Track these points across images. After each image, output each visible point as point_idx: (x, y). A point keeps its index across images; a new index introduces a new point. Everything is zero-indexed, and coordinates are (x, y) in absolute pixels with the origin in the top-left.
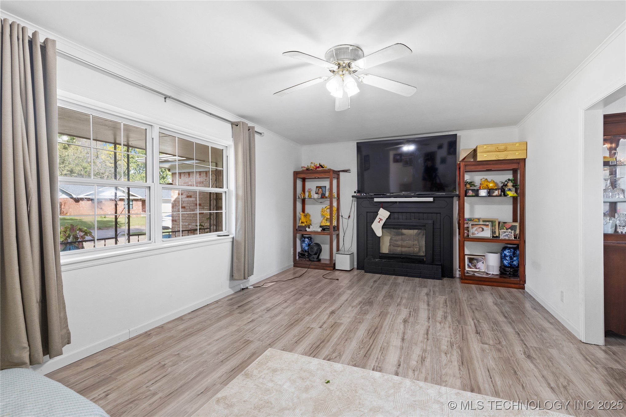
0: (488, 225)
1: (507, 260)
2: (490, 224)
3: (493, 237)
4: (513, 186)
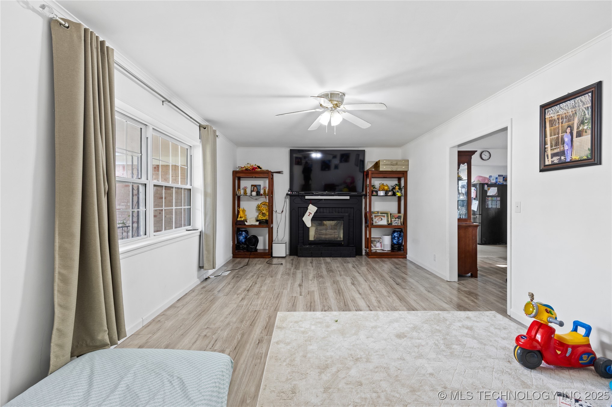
0: (385, 216)
1: (395, 240)
2: (385, 215)
3: (388, 224)
4: (399, 189)
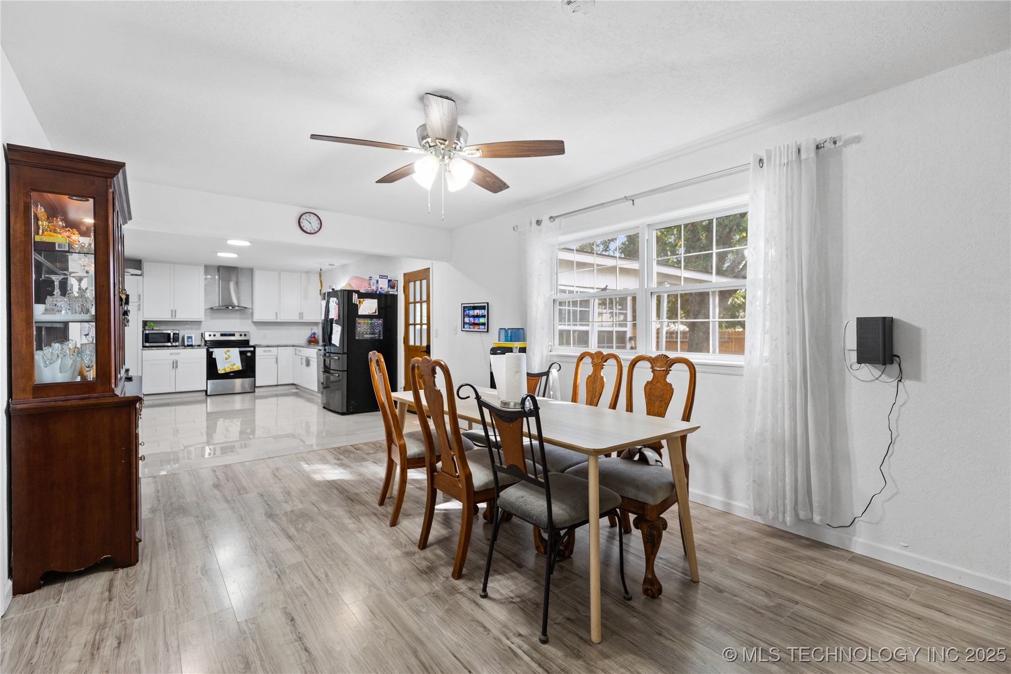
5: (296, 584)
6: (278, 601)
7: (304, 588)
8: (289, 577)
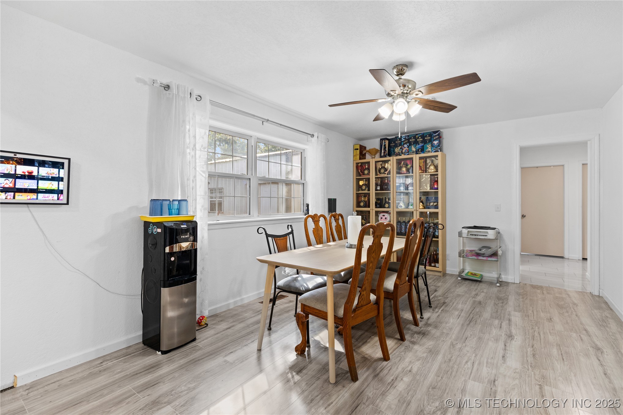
5: (488, 370)
6: (505, 369)
7: (485, 365)
8: (488, 376)
